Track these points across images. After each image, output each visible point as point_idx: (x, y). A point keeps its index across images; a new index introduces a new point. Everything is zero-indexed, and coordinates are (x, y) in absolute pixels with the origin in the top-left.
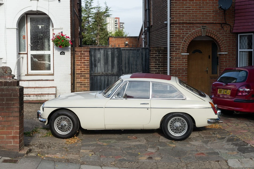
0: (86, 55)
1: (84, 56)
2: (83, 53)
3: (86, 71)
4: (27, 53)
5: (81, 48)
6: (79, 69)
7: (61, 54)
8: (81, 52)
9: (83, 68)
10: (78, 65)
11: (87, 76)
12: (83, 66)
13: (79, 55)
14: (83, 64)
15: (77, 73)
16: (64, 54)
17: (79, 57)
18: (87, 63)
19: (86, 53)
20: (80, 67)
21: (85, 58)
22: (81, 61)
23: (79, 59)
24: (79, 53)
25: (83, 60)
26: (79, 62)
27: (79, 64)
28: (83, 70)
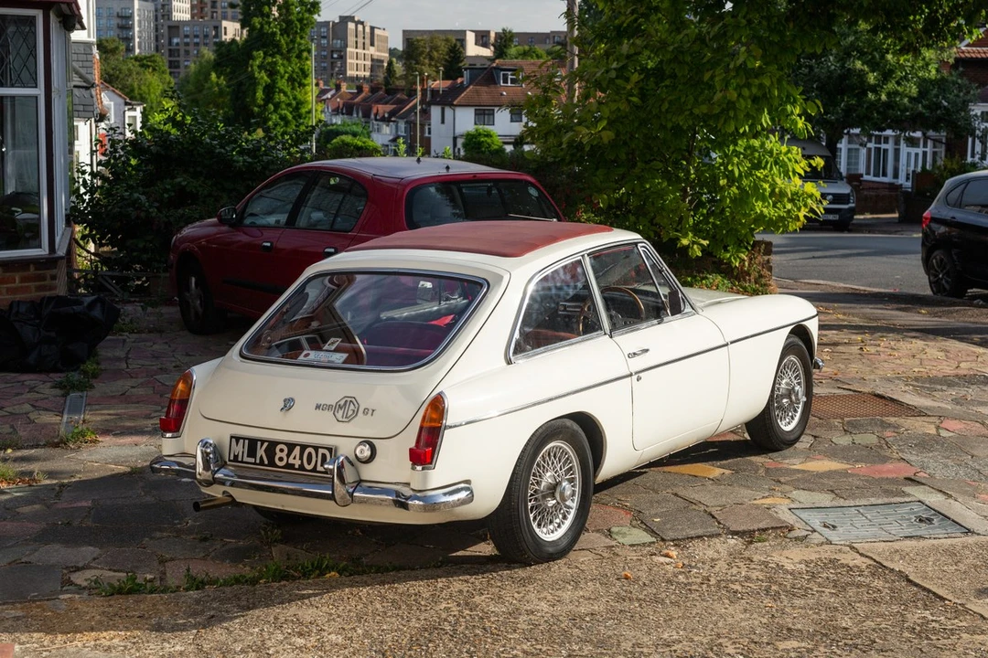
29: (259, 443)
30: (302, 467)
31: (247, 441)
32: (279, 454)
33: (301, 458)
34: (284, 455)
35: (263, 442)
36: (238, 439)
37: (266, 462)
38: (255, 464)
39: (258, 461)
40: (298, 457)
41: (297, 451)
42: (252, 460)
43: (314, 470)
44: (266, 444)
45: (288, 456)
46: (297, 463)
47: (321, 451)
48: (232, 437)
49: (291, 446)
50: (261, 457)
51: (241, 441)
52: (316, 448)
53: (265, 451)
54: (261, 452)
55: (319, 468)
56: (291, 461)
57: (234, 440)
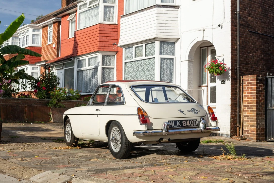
0: (253, 84)
1: (251, 85)
2: (250, 81)
3: (253, 102)
4: (207, 85)
5: (248, 77)
6: (246, 101)
7: (222, 83)
8: (248, 80)
9: (250, 100)
10: (245, 96)
11: (254, 108)
12: (250, 97)
13: (247, 84)
14: (250, 94)
15: (244, 105)
16: (225, 83)
17: (247, 87)
18: (254, 93)
19: (253, 81)
20: (247, 98)
21: (252, 88)
22: (248, 91)
23: (246, 89)
24: (246, 82)
25: (250, 89)
26: (246, 92)
27: (246, 94)
28: (250, 102)
29: (177, 122)
30: (190, 125)
31: (173, 122)
32: (183, 123)
33: (190, 123)
34: (185, 123)
35: (178, 121)
36: (170, 121)
37: (180, 126)
38: (177, 127)
39: (178, 126)
40: (189, 123)
41: (188, 121)
42: (176, 126)
43: (194, 125)
44: (179, 121)
45: (186, 123)
46: (189, 125)
47: (194, 121)
48: (169, 121)
49: (186, 121)
50: (179, 125)
51: (172, 122)
52: (193, 120)
53: (179, 123)
54: (178, 124)
55: (195, 125)
56: (187, 124)
57: (169, 122)
